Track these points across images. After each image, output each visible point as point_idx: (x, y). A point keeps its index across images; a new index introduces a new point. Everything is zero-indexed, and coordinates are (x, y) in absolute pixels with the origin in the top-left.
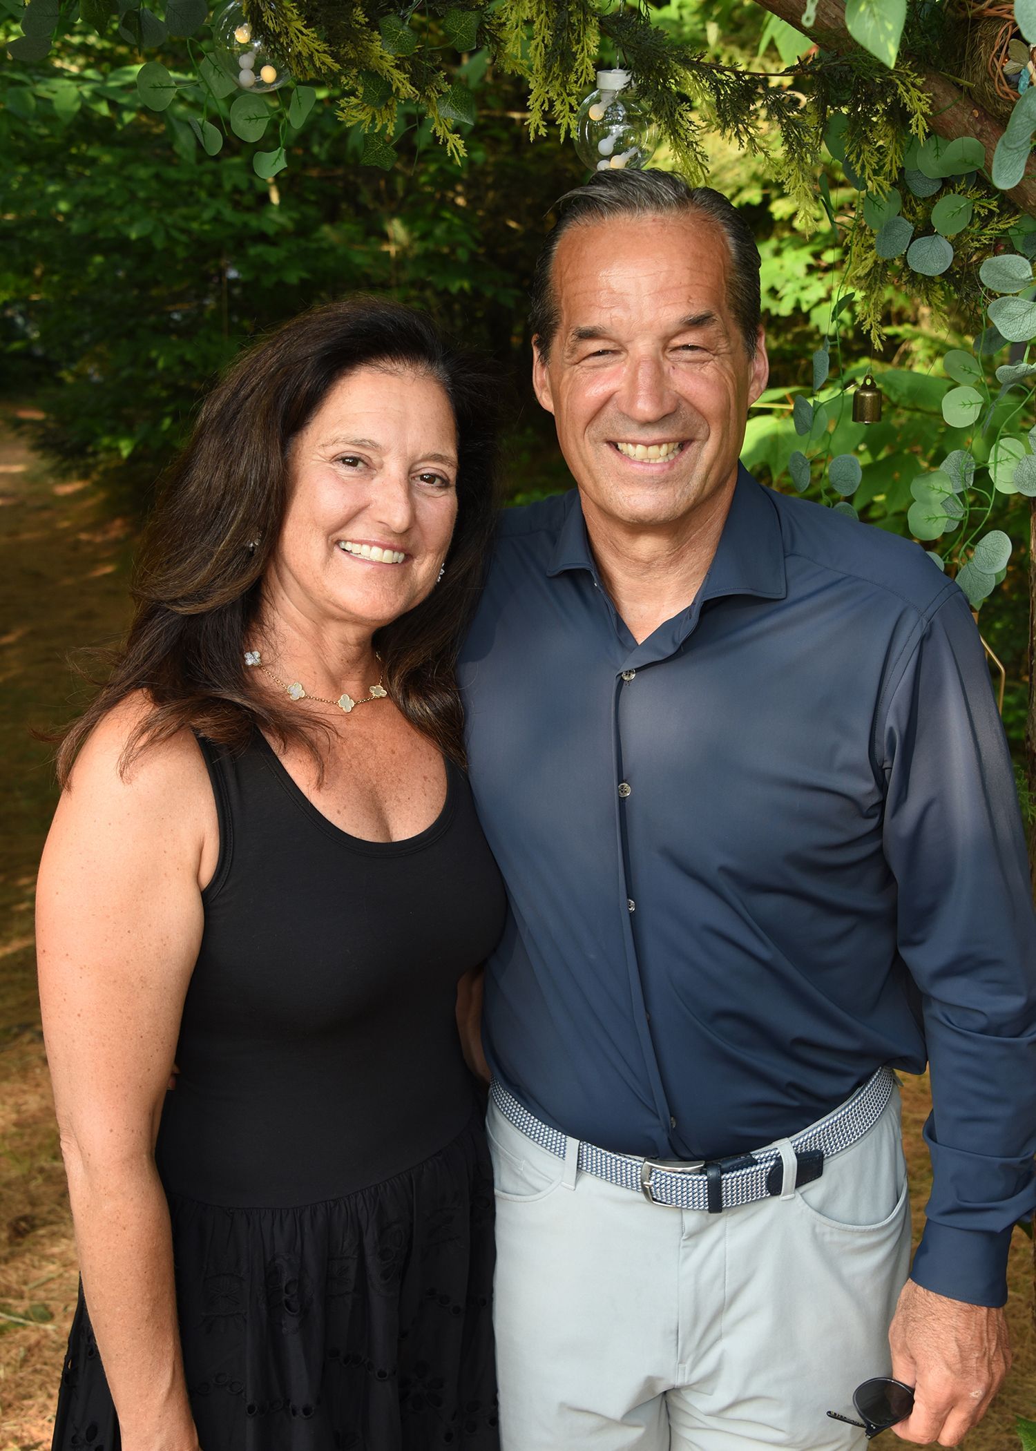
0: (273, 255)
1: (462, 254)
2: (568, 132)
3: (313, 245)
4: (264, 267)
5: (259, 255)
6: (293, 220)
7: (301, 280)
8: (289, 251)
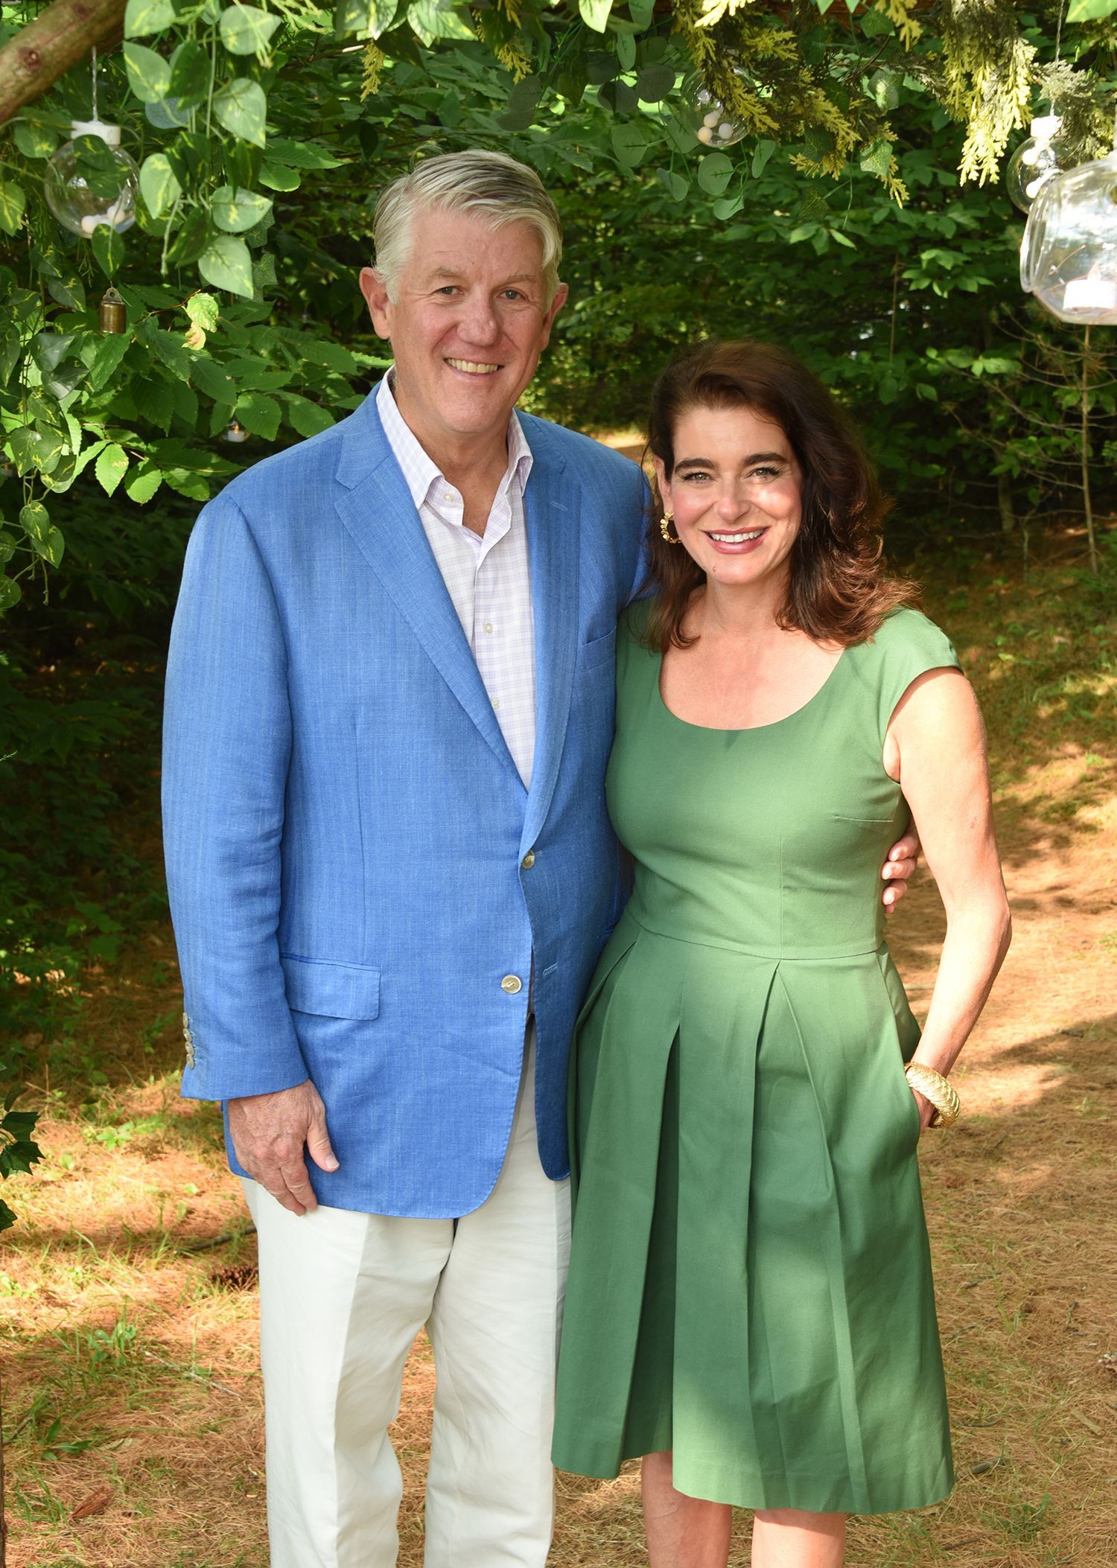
0: (947, 260)
2: (989, 176)
3: (1001, 248)
4: (936, 272)
5: (932, 261)
6: (979, 220)
7: (980, 286)
8: (968, 255)
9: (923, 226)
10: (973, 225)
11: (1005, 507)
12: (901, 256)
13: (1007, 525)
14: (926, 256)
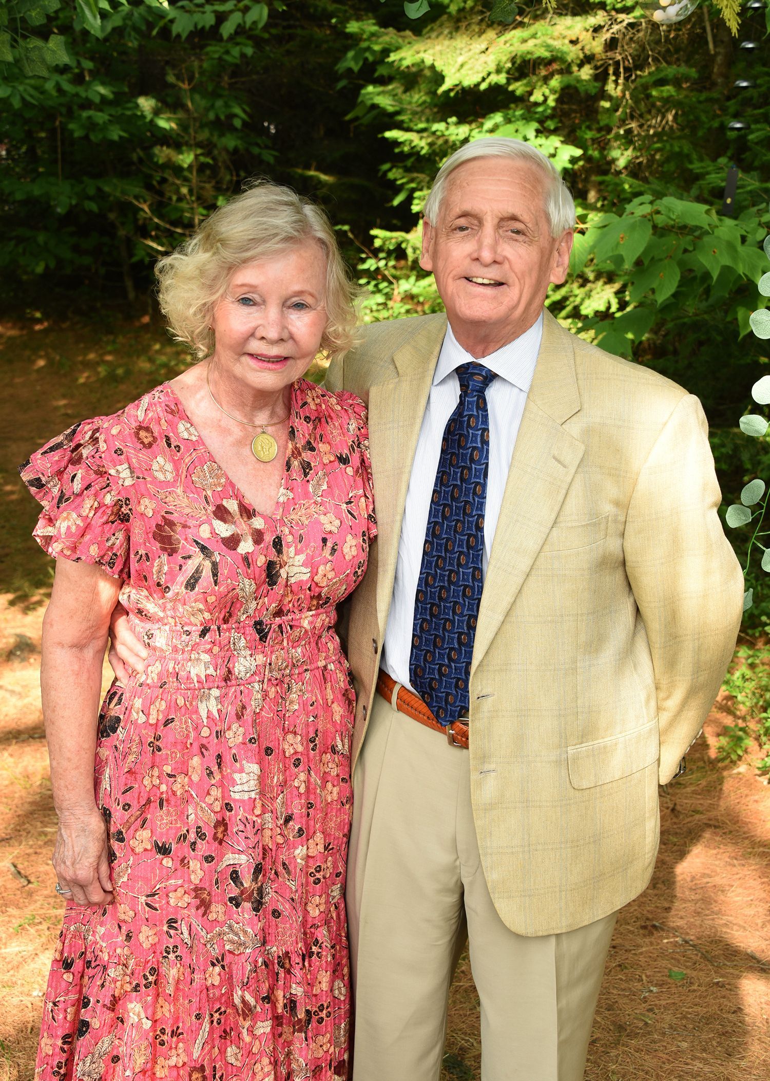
0: (101, 117)
1: (237, 123)
3: (129, 113)
4: (92, 125)
5: (89, 118)
6: (113, 93)
7: (121, 137)
8: (111, 115)
9: (77, 95)
10: (111, 96)
11: (129, 284)
12: (61, 114)
13: (132, 295)
14: (85, 114)
